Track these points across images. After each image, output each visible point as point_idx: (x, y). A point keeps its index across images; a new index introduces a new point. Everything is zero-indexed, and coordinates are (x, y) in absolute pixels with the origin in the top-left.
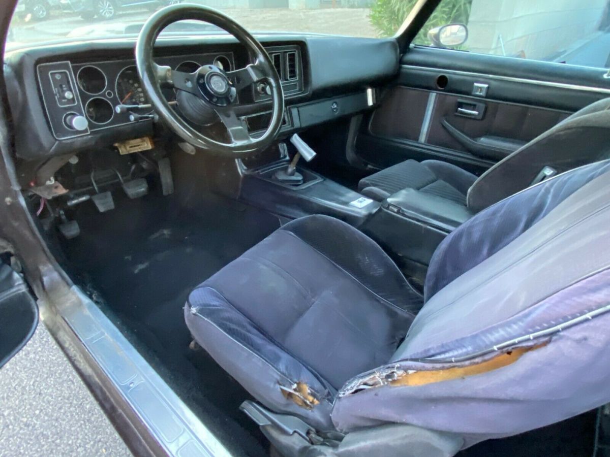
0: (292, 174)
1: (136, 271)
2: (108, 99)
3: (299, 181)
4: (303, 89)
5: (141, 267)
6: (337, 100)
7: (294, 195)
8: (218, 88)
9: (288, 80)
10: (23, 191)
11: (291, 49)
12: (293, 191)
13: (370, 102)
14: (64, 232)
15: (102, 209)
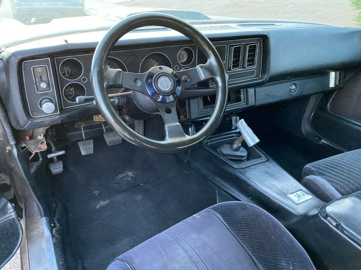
0: (237, 150)
1: (98, 207)
2: (82, 83)
3: (243, 157)
4: (260, 76)
5: (102, 203)
6: (296, 82)
7: (233, 172)
8: (163, 88)
9: (245, 68)
10: (17, 145)
11: (253, 42)
12: (234, 168)
13: (332, 84)
14: (51, 169)
15: (83, 153)
